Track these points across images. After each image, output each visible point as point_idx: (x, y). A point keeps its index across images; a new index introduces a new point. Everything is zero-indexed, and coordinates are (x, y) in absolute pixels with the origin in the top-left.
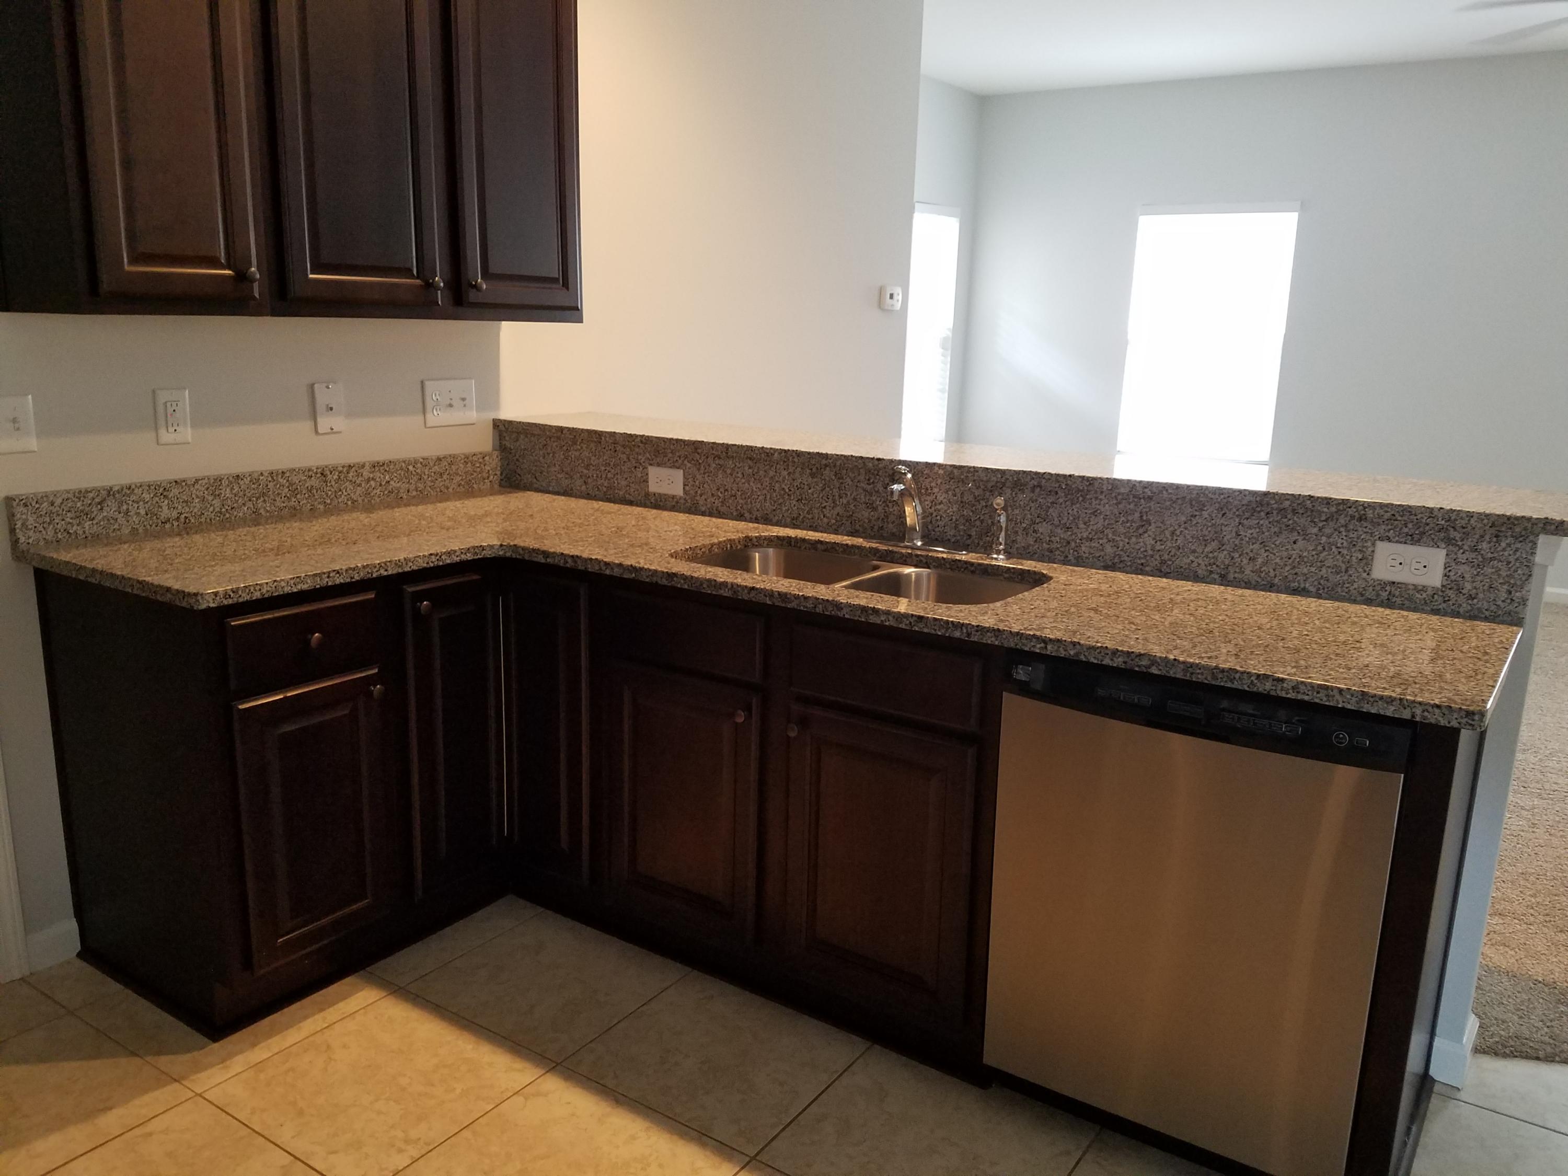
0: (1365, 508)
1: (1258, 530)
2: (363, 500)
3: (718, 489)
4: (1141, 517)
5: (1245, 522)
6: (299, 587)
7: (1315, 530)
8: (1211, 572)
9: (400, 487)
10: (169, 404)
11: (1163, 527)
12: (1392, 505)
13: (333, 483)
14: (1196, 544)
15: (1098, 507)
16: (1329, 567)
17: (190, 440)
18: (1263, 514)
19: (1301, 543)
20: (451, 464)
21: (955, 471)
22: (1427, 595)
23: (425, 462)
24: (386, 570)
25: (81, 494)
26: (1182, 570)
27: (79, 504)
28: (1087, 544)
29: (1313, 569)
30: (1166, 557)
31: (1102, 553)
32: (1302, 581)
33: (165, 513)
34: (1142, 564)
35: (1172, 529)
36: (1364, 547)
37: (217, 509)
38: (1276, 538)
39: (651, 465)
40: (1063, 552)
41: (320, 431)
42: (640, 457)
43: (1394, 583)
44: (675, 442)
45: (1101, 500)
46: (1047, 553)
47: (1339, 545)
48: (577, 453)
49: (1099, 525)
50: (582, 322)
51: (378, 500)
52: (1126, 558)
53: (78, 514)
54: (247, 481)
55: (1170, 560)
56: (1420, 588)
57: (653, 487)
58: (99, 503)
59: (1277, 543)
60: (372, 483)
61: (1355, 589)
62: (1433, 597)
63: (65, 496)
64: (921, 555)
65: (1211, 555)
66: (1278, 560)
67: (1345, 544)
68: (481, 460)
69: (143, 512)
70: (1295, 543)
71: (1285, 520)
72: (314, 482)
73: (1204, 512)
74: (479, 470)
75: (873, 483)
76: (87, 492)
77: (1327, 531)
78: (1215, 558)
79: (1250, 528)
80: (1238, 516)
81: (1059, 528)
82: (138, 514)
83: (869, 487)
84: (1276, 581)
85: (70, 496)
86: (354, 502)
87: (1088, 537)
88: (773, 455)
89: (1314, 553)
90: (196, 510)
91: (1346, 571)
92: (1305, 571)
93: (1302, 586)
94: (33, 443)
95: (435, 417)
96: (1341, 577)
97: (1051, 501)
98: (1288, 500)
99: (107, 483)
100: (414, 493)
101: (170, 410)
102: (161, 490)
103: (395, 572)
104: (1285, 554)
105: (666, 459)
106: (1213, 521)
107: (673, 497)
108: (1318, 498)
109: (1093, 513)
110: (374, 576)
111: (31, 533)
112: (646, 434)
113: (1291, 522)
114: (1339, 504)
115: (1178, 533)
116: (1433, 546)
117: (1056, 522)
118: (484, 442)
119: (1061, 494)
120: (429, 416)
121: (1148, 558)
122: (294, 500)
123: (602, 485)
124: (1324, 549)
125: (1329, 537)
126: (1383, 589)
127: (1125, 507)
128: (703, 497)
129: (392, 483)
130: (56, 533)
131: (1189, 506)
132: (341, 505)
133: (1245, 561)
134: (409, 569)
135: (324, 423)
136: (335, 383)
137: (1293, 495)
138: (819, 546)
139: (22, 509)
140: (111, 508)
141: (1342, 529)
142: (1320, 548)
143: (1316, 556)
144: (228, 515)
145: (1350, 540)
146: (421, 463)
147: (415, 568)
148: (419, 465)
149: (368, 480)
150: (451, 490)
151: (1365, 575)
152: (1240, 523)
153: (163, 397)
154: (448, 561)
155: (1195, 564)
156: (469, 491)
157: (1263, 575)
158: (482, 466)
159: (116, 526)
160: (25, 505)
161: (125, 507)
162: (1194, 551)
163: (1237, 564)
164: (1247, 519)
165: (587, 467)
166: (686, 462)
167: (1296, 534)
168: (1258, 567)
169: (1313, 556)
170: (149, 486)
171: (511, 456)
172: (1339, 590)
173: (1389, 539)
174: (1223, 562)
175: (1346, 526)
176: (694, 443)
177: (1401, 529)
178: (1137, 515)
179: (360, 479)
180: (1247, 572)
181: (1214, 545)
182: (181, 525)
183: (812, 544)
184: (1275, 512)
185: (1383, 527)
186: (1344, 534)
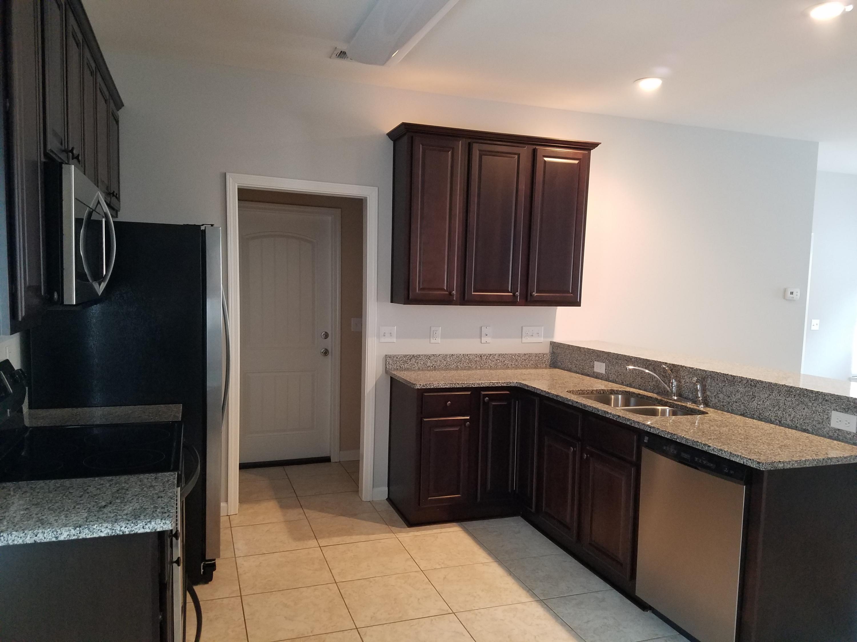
0: (825, 395)
1: (791, 403)
2: (494, 367)
3: (616, 372)
4: (753, 394)
5: (787, 399)
6: (445, 386)
7: (811, 404)
8: (776, 420)
9: (508, 363)
10: (434, 331)
11: (760, 399)
12: (834, 395)
13: (484, 360)
14: (771, 407)
15: (739, 388)
16: (816, 421)
17: (440, 342)
18: (793, 396)
19: (806, 409)
20: (530, 356)
21: (691, 369)
22: (851, 436)
23: (519, 355)
24: (474, 385)
25: (405, 356)
26: (766, 418)
27: (404, 359)
28: (735, 404)
29: (810, 421)
30: (761, 412)
31: (740, 408)
32: (807, 426)
33: (429, 364)
34: (753, 414)
35: (763, 400)
36: (828, 413)
37: (445, 365)
38: (798, 407)
39: (596, 361)
40: (727, 407)
41: (482, 342)
42: (592, 358)
43: (839, 429)
44: (602, 352)
45: (740, 385)
46: (722, 407)
47: (819, 411)
48: (574, 355)
49: (739, 396)
50: (580, 306)
51: (500, 367)
52: (748, 411)
53: (404, 362)
54: (455, 357)
55: (762, 413)
56: (849, 433)
57: (596, 370)
58: (410, 359)
59: (798, 409)
60: (498, 361)
61: (825, 431)
62: (853, 437)
63: (401, 356)
64: (671, 402)
65: (776, 412)
66: (798, 416)
67: (821, 411)
68: (542, 356)
69: (422, 363)
70: (804, 409)
71: (800, 399)
72: (478, 359)
73: (773, 393)
74: (541, 359)
75: (665, 373)
76: (407, 355)
77: (815, 405)
78: (777, 413)
79: (789, 402)
80: (784, 396)
81: (726, 396)
82: (421, 363)
83: (664, 374)
84: (798, 425)
85: (402, 356)
86: (491, 366)
87: (735, 401)
88: (632, 359)
89: (811, 414)
90: (438, 364)
91: (822, 422)
92: (808, 422)
93: (807, 428)
94: (395, 340)
95: (524, 340)
96: (820, 425)
97: (723, 385)
98: (798, 390)
99: (413, 354)
100: (514, 366)
101: (435, 333)
102: (428, 357)
103: (477, 386)
104: (800, 414)
105: (600, 359)
106: (776, 398)
107: (602, 374)
108: (809, 390)
109: (737, 391)
110: (470, 386)
111: (390, 366)
112: (594, 349)
113: (802, 400)
114: (816, 393)
115: (765, 402)
116: (852, 414)
117: (725, 394)
118: (546, 350)
119: (727, 382)
120: (523, 339)
121: (755, 412)
122: (470, 364)
123: (581, 368)
124: (814, 413)
125: (816, 408)
126: (835, 432)
127: (747, 389)
128: (611, 375)
129: (505, 361)
130: (397, 366)
131: (768, 391)
132: (486, 367)
133: (787, 416)
134: (482, 386)
135: (484, 340)
136: (489, 326)
137: (800, 388)
138: (639, 396)
139: (389, 358)
140: (413, 360)
141: (820, 405)
142: (813, 412)
143: (811, 416)
144: (448, 367)
145: (823, 409)
146: (518, 355)
147: (484, 386)
148: (517, 356)
149: (497, 360)
150: (528, 366)
151: (829, 425)
152: (785, 399)
153: (433, 329)
154: (497, 385)
155: (770, 416)
156: (536, 367)
157: (793, 422)
158: (543, 358)
159: (414, 367)
160: (390, 358)
161: (417, 361)
162: (770, 410)
163: (784, 417)
164: (788, 397)
165: (576, 361)
166: (606, 360)
167: (804, 405)
168: (792, 419)
169: (810, 415)
170: (425, 355)
171: (555, 355)
172: (820, 431)
173: (837, 410)
174: (780, 416)
175: (821, 403)
176: (608, 353)
177: (841, 406)
178: (751, 393)
179: (494, 359)
180: (788, 420)
181: (777, 407)
182: (433, 368)
183: (637, 395)
184: (797, 395)
185: (835, 404)
186: (821, 406)
